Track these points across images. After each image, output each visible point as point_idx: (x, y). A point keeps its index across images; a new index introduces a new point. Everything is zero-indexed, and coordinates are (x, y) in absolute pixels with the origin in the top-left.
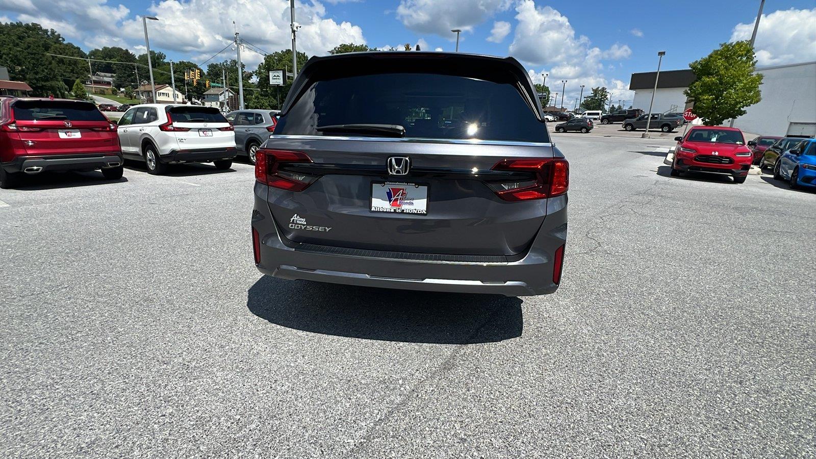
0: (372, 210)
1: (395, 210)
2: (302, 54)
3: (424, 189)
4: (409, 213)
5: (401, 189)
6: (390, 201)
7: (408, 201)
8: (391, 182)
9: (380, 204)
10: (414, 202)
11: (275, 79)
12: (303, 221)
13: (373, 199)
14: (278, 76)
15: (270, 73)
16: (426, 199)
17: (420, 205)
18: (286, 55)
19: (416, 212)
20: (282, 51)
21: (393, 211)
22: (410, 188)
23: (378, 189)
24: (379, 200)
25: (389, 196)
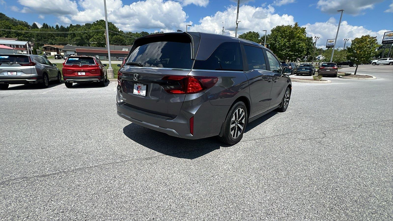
0: (133, 94)
1: (138, 94)
2: (256, 33)
3: (146, 87)
5: (140, 86)
6: (138, 90)
7: (141, 91)
8: (139, 84)
12: (122, 96)
13: (134, 89)
16: (146, 91)
18: (249, 34)
19: (143, 95)
22: (142, 86)
23: (136, 86)
24: (135, 90)
25: (138, 89)
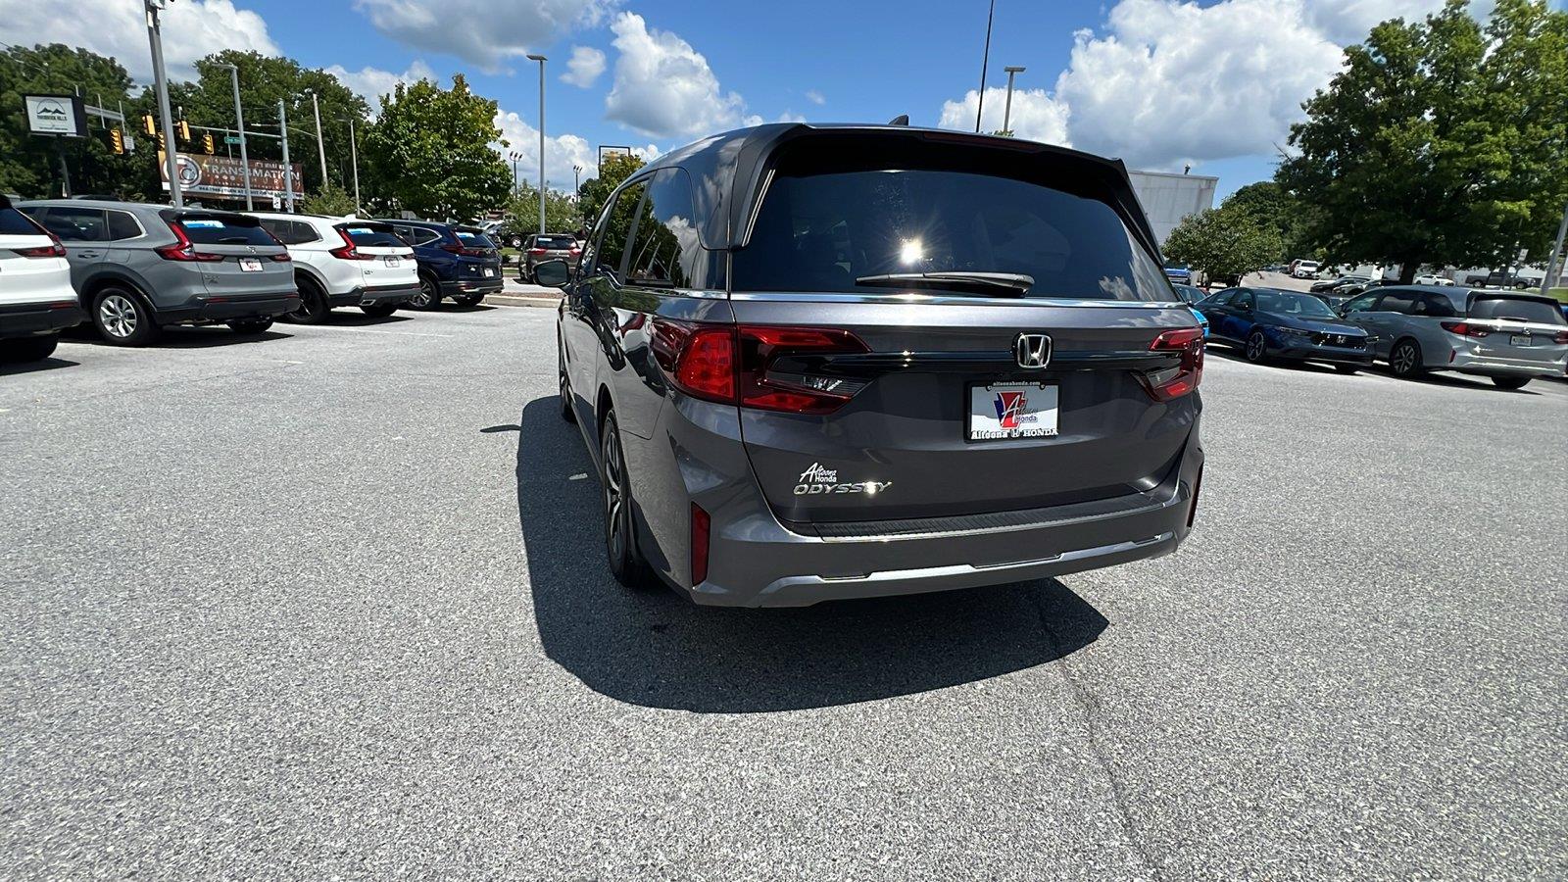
0: (973, 438)
1: (1009, 434)
3: (1053, 391)
4: (1031, 438)
5: (1017, 394)
6: (1000, 418)
7: (1029, 416)
8: (1003, 382)
9: (984, 425)
10: (1038, 415)
11: (46, 118)
12: (832, 476)
13: (973, 416)
14: (57, 111)
15: (27, 102)
16: (1056, 410)
17: (1046, 421)
19: (1042, 434)
20: (37, 47)
21: (1005, 436)
22: (1030, 391)
23: (981, 396)
24: (984, 418)
25: (999, 409)
